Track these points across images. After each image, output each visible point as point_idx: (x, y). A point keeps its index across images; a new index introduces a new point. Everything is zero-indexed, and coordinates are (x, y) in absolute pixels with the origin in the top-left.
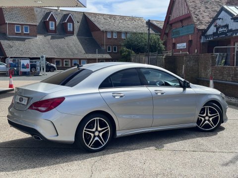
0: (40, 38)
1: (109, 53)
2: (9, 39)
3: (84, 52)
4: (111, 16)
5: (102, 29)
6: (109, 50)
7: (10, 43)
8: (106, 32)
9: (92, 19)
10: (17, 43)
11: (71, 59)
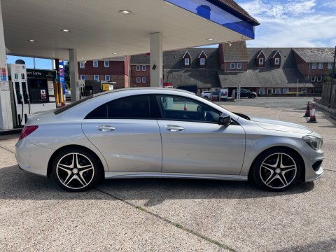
0: (249, 72)
1: (312, 83)
2: (225, 74)
3: (287, 82)
4: (319, 49)
5: (307, 61)
6: (313, 79)
7: (226, 76)
8: (311, 63)
9: (299, 53)
10: (230, 76)
11: (274, 88)
